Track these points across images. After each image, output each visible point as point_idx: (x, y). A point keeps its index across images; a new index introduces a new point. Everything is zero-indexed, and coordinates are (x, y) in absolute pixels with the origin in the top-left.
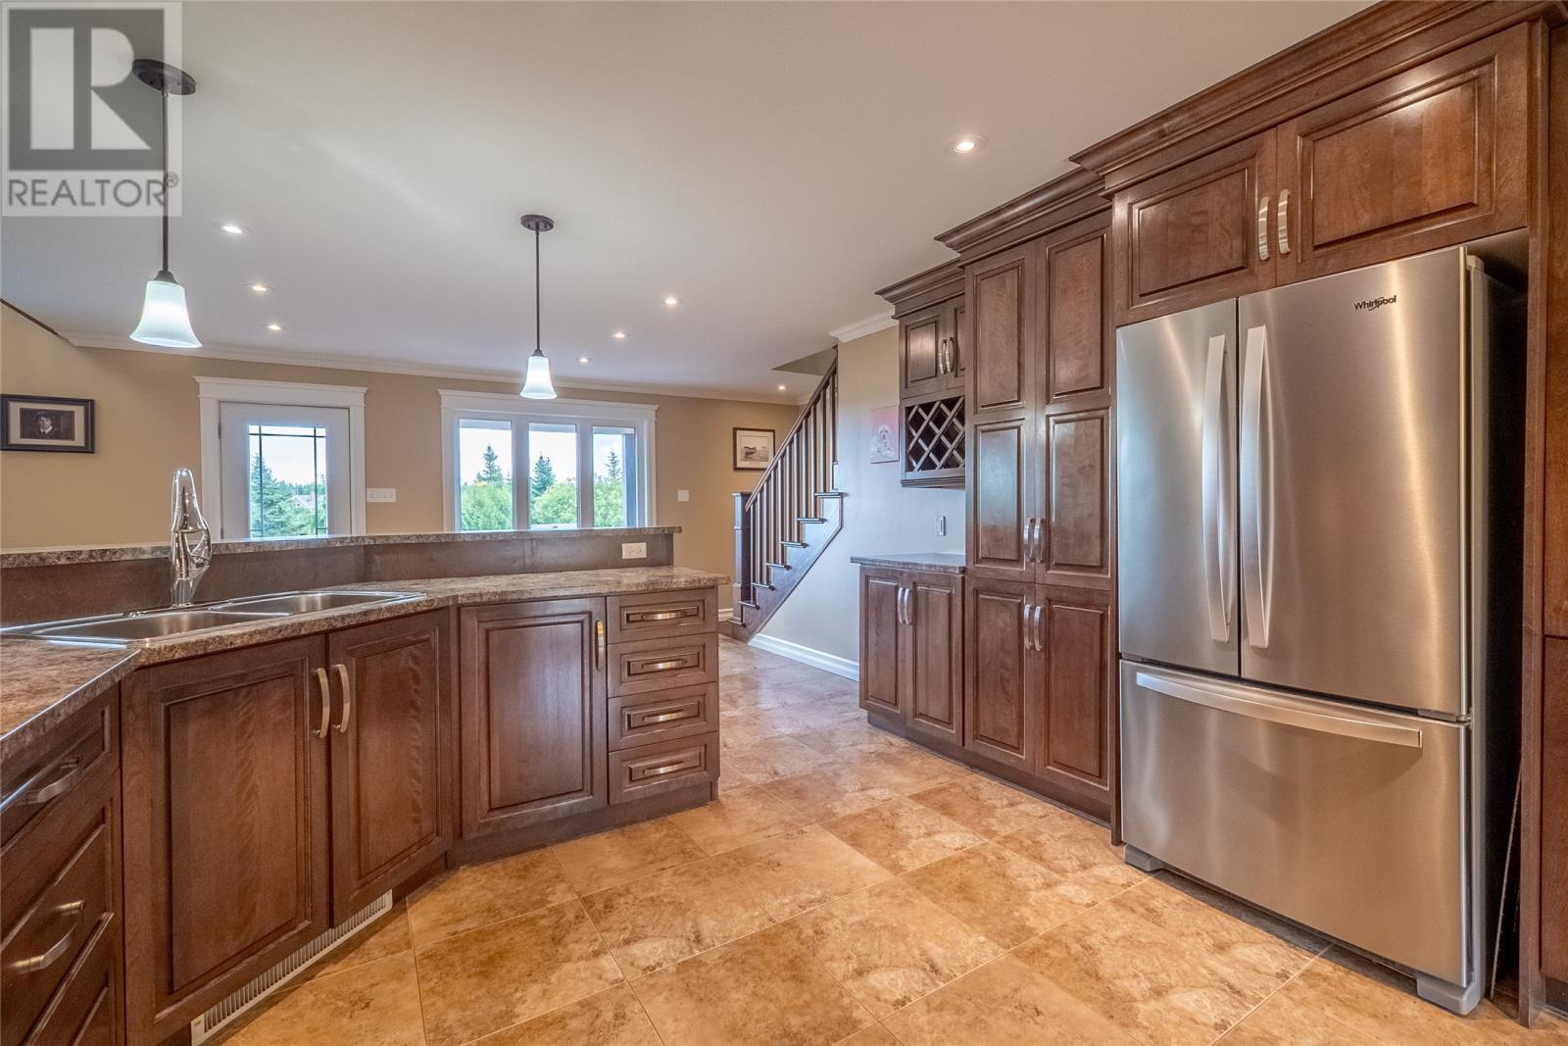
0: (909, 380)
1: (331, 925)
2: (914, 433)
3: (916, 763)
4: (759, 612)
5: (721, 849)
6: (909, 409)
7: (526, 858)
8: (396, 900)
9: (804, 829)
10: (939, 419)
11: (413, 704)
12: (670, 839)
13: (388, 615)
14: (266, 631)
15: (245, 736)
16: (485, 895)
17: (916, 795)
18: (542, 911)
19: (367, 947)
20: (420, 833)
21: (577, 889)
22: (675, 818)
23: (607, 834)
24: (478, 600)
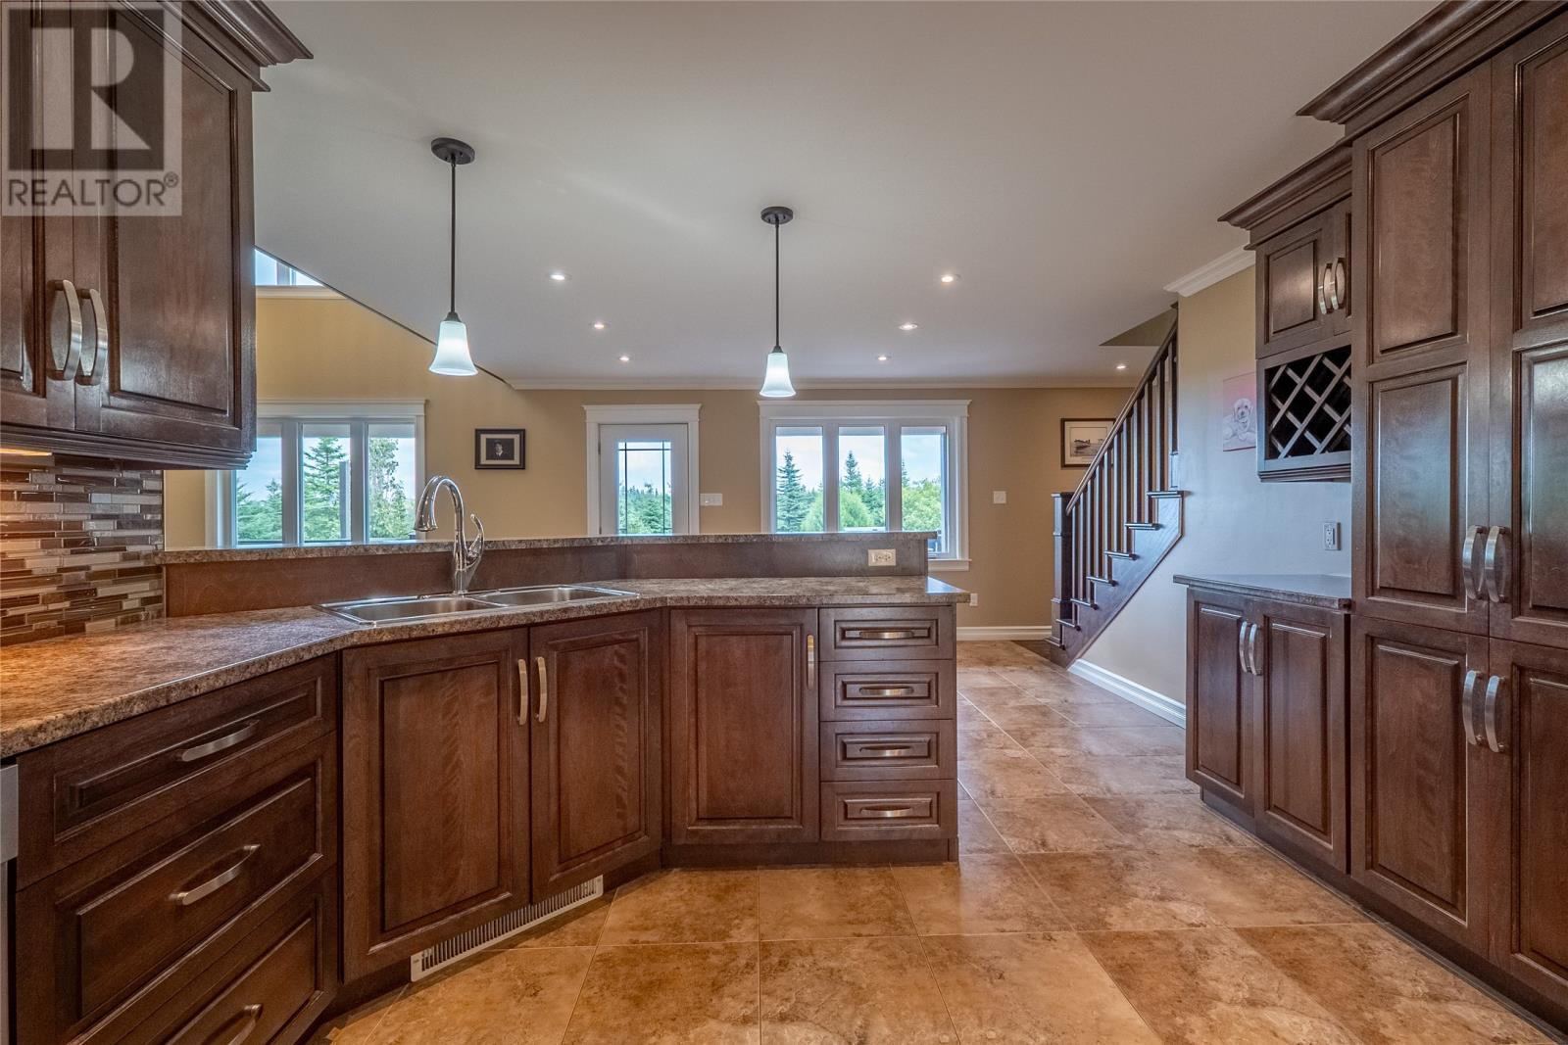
0: (1272, 330)
1: (531, 902)
2: (1279, 403)
3: (1264, 878)
4: (1080, 634)
5: (938, 929)
6: (1270, 373)
7: (734, 876)
8: (609, 888)
9: (1054, 934)
10: (1320, 379)
11: (618, 702)
12: (882, 898)
13: (589, 613)
14: (466, 622)
15: (450, 716)
16: (678, 908)
17: (1249, 930)
18: (717, 945)
19: (567, 929)
20: (625, 829)
21: (763, 929)
22: (899, 873)
23: (819, 872)
24: (685, 603)
